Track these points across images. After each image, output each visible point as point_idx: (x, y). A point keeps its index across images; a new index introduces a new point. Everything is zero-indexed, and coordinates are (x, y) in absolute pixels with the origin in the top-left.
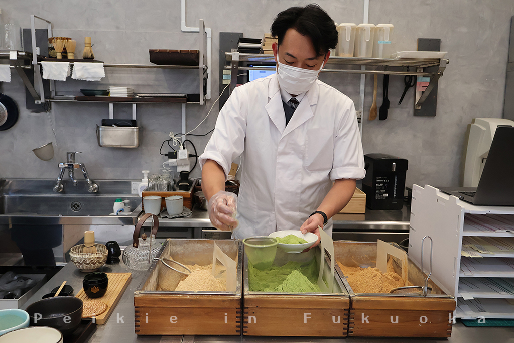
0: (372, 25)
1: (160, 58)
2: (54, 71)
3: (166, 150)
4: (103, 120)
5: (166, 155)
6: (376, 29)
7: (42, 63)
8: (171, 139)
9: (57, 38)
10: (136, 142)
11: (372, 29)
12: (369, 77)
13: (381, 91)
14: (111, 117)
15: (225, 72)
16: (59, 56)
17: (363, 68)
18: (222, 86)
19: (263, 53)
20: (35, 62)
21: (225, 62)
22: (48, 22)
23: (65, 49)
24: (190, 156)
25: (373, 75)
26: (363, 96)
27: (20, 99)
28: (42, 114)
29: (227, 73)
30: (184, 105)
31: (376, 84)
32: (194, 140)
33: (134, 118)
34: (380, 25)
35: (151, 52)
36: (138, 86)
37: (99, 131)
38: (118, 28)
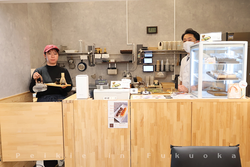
0: (176, 41)
1: (123, 52)
2: (98, 56)
3: (124, 75)
4: (108, 68)
5: (124, 76)
6: (177, 42)
7: (95, 54)
8: (125, 72)
9: (97, 48)
10: (116, 73)
11: (176, 42)
12: (176, 54)
13: (180, 58)
14: (110, 67)
15: (138, 54)
16: (98, 53)
17: (175, 52)
18: (138, 58)
19: (148, 50)
20: (93, 54)
21: (138, 52)
22: (94, 44)
23: (99, 51)
24: (130, 76)
25: (177, 54)
26: (175, 59)
27: (87, 63)
28: (93, 67)
29: (139, 55)
30: (128, 63)
31: (178, 56)
32: (131, 72)
33: (115, 67)
34: (178, 41)
35: (121, 51)
36: (116, 59)
37: (107, 71)
38: (111, 45)
